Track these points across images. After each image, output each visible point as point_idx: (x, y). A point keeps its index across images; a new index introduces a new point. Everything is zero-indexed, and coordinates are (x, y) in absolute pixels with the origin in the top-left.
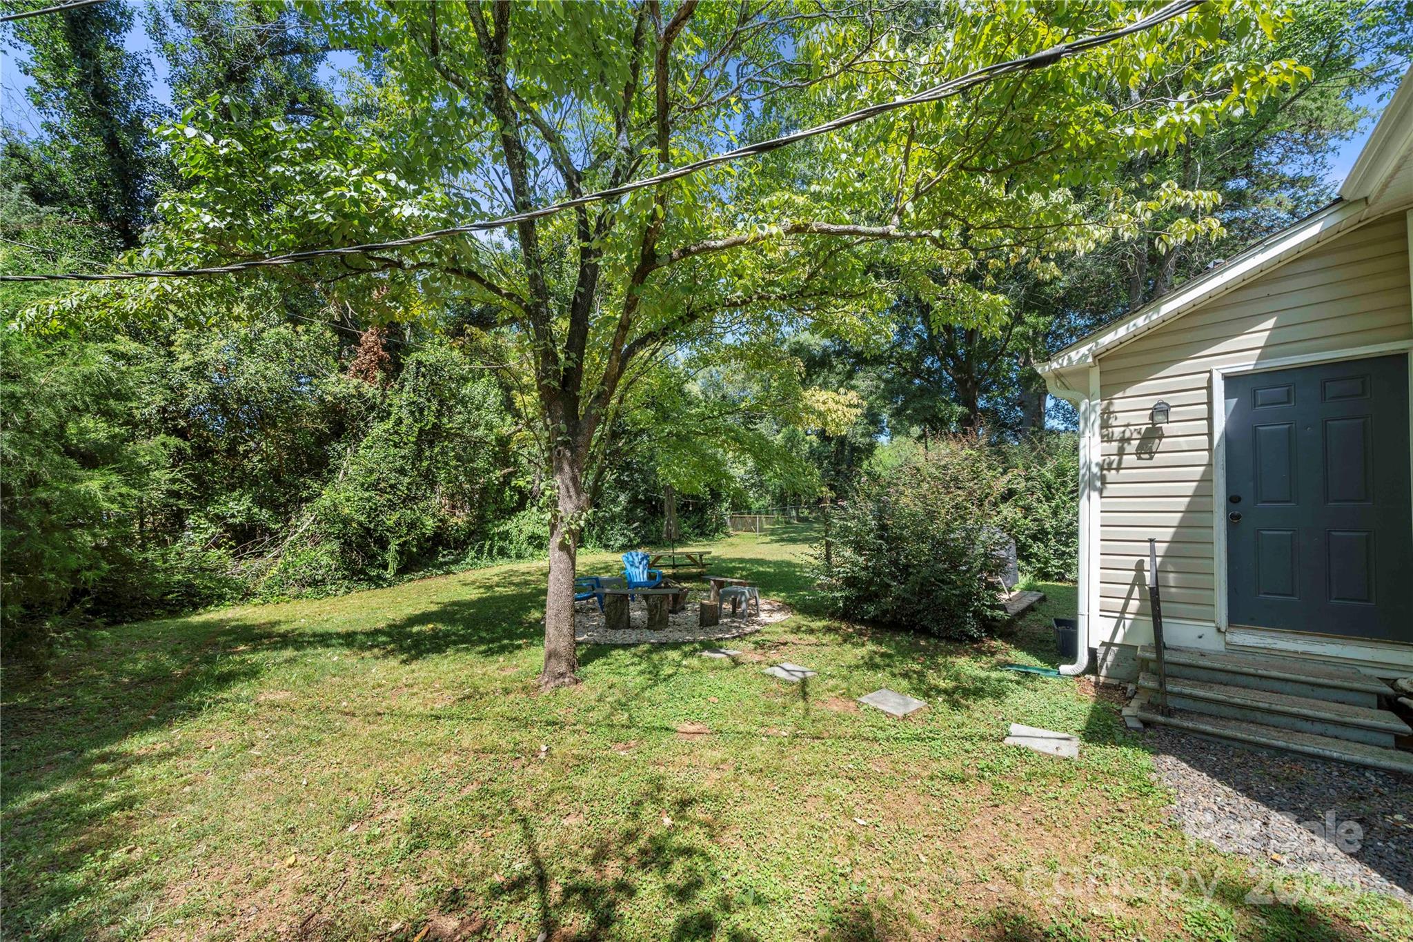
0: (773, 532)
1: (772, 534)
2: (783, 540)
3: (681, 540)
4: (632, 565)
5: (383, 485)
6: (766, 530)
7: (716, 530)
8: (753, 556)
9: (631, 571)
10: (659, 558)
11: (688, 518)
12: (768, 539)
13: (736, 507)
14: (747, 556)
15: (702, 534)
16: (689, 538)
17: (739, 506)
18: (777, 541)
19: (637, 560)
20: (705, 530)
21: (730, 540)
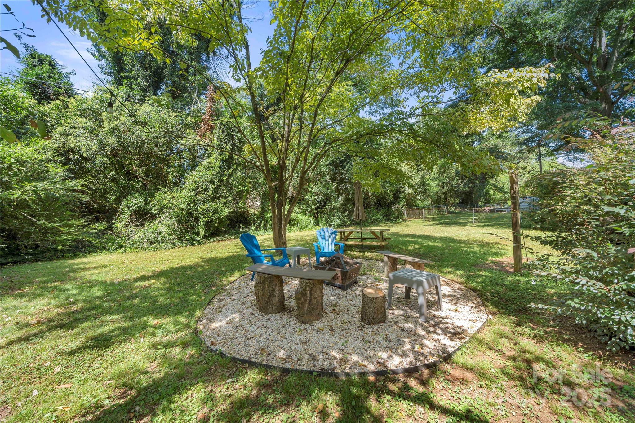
0: (433, 219)
1: (434, 221)
2: (441, 224)
3: (375, 223)
4: (324, 238)
5: (200, 189)
6: (428, 218)
7: (398, 217)
8: (422, 233)
9: (322, 243)
10: (351, 232)
11: (380, 210)
12: (431, 223)
13: (408, 205)
14: (418, 233)
15: (389, 220)
16: (380, 222)
17: (411, 204)
18: (437, 224)
19: (327, 234)
20: (390, 218)
21: (406, 223)
